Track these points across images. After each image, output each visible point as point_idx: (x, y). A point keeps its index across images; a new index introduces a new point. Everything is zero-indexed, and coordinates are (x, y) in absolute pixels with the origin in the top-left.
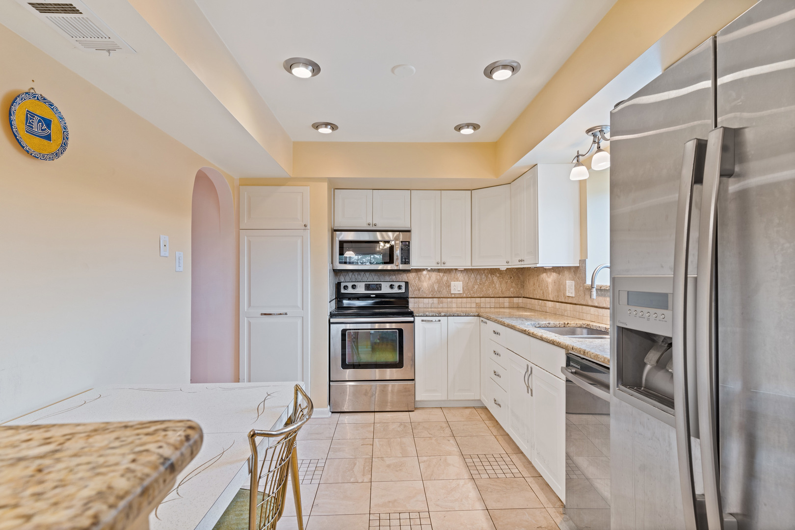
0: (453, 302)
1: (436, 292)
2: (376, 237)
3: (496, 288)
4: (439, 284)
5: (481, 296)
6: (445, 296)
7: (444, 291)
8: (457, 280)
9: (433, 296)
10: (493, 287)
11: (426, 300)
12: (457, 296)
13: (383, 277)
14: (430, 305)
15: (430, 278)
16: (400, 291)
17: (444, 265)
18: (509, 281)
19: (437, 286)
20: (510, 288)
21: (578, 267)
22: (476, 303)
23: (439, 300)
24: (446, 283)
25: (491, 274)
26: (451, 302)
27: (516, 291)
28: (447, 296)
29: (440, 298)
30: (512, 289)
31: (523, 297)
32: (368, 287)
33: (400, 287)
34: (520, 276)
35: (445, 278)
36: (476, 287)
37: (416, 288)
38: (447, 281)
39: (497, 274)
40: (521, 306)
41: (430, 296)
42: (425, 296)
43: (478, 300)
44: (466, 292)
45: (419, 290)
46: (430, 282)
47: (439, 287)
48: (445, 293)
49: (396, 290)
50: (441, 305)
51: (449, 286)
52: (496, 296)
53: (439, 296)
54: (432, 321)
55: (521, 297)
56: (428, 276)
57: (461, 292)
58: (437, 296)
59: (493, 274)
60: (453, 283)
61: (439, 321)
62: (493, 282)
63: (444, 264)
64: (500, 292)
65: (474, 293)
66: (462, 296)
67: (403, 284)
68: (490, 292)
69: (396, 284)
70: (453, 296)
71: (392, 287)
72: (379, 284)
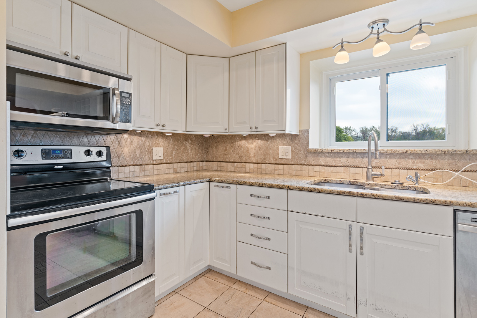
0: (155, 168)
1: (138, 158)
2: (80, 76)
3: (188, 154)
4: (141, 149)
5: (178, 161)
6: (147, 163)
7: (146, 157)
8: (159, 145)
9: (135, 164)
10: (187, 153)
11: (127, 169)
12: (158, 162)
13: (68, 139)
14: (131, 174)
15: (131, 142)
16: (100, 159)
17: (164, 128)
18: (197, 147)
19: (139, 152)
20: (198, 154)
21: (297, 135)
22: (174, 169)
23: (140, 168)
24: (148, 149)
25: (185, 141)
26: (153, 169)
27: (201, 155)
28: (149, 163)
29: (142, 165)
30: (199, 154)
31: (206, 161)
32: (46, 154)
33: (99, 154)
34: (204, 143)
35: (147, 143)
36: (174, 152)
37: (116, 155)
38: (149, 146)
39: (189, 141)
40: (204, 168)
41: (132, 163)
42: (126, 163)
43: (175, 165)
44: (166, 158)
45: (119, 157)
46: (132, 148)
47: (141, 153)
48: (147, 160)
49: (94, 158)
50: (143, 173)
51: (151, 152)
52: (188, 161)
53: (141, 163)
54: (170, 193)
55: (204, 161)
56: (129, 140)
57: (162, 158)
58: (138, 163)
59: (187, 141)
60: (154, 149)
61: (176, 192)
62: (186, 148)
63: (163, 126)
64: (191, 158)
65: (172, 158)
66: (162, 162)
67: (104, 150)
68: (185, 158)
69: (94, 150)
70: (154, 162)
71: (88, 153)
72: (67, 149)
